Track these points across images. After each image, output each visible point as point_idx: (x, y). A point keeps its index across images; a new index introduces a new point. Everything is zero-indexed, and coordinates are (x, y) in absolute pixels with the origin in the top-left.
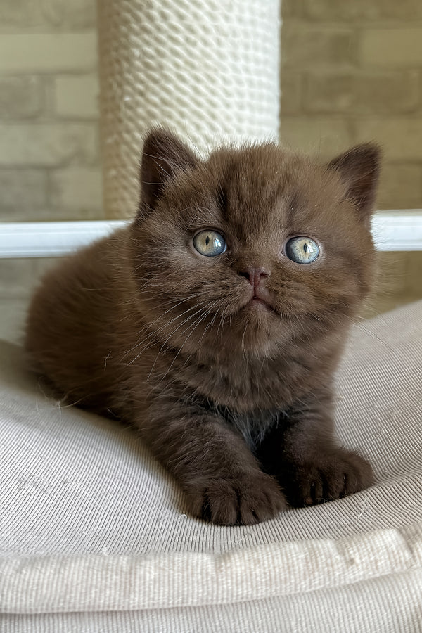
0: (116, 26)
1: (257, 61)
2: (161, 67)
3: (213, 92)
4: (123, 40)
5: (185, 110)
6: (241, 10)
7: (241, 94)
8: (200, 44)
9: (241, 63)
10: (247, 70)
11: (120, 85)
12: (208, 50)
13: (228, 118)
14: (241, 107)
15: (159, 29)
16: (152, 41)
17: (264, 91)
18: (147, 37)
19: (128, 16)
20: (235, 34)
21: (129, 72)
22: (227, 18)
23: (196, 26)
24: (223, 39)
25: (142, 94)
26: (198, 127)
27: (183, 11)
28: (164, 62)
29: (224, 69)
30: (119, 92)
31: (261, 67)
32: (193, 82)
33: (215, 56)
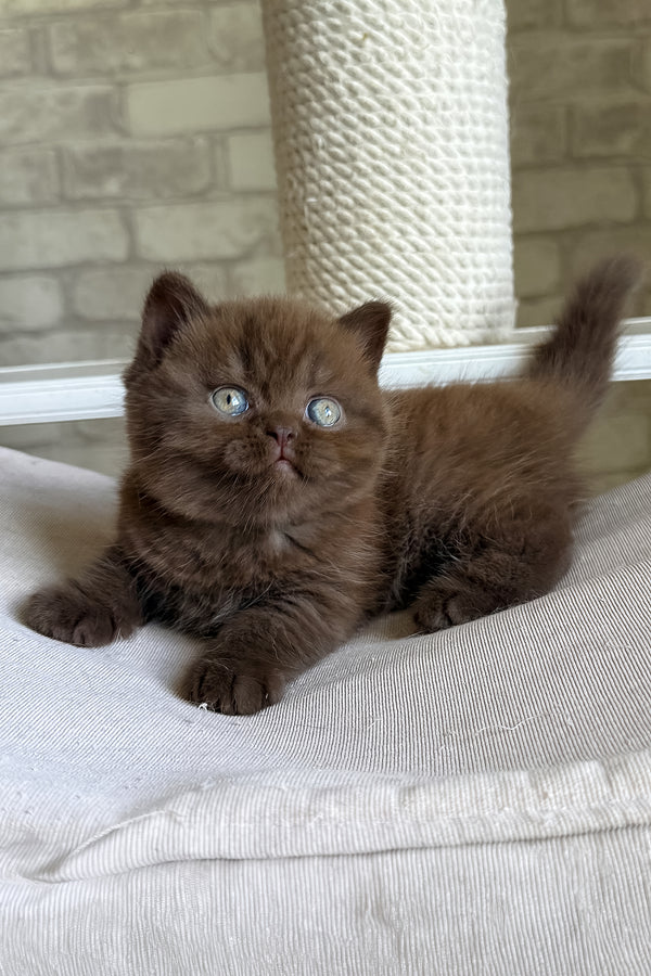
0: (293, 106)
1: (477, 139)
2: (353, 158)
3: (420, 186)
4: (303, 124)
5: (385, 211)
6: (453, 74)
7: (457, 185)
8: (400, 124)
9: (456, 142)
10: (464, 153)
11: (302, 183)
12: (411, 131)
13: (442, 218)
14: (458, 201)
15: (347, 109)
16: (339, 124)
17: (489, 176)
18: (332, 119)
19: (307, 92)
20: (445, 107)
21: (312, 165)
22: (434, 87)
23: (394, 101)
24: (429, 114)
25: (330, 194)
26: (403, 233)
27: (376, 83)
28: (355, 150)
29: (434, 155)
30: (301, 191)
31: (483, 145)
32: (393, 175)
33: (421, 138)
